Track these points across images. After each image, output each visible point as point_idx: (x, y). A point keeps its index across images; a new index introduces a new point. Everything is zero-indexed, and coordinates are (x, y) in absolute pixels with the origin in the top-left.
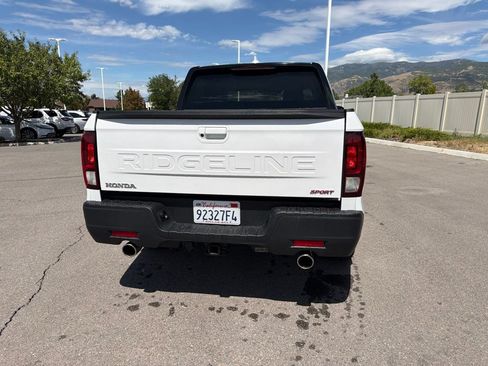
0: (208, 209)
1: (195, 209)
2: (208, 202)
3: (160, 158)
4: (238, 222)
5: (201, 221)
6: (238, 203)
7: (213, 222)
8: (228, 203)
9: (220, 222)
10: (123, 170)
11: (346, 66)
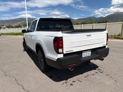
0: (85, 53)
1: (83, 54)
2: (85, 51)
3: (79, 42)
4: (90, 55)
5: (84, 56)
6: (91, 50)
7: (86, 56)
8: (89, 51)
9: (87, 56)
10: (70, 47)
11: (20, 18)
